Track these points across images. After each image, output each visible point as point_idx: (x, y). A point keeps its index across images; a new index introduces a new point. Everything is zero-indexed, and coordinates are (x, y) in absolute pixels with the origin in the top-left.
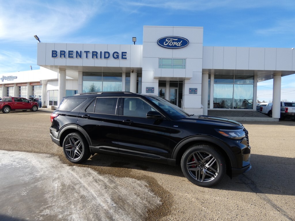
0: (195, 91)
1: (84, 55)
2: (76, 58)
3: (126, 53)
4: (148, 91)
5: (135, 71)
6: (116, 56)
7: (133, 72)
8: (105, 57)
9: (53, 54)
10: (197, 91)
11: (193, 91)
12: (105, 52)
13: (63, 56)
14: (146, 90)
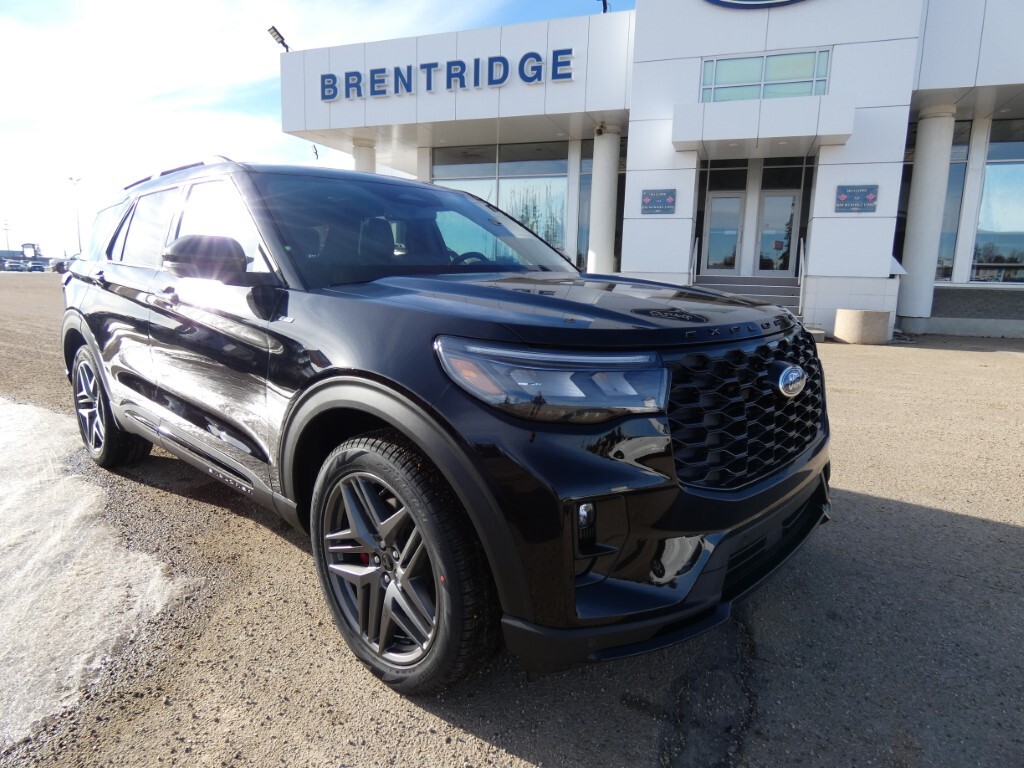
0: (866, 200)
1: (420, 79)
2: (395, 96)
3: (569, 52)
4: (648, 204)
5: (609, 128)
6: (531, 70)
7: (600, 132)
8: (491, 82)
9: (324, 87)
10: (875, 199)
11: (856, 199)
12: (492, 61)
13: (353, 92)
14: (643, 204)
